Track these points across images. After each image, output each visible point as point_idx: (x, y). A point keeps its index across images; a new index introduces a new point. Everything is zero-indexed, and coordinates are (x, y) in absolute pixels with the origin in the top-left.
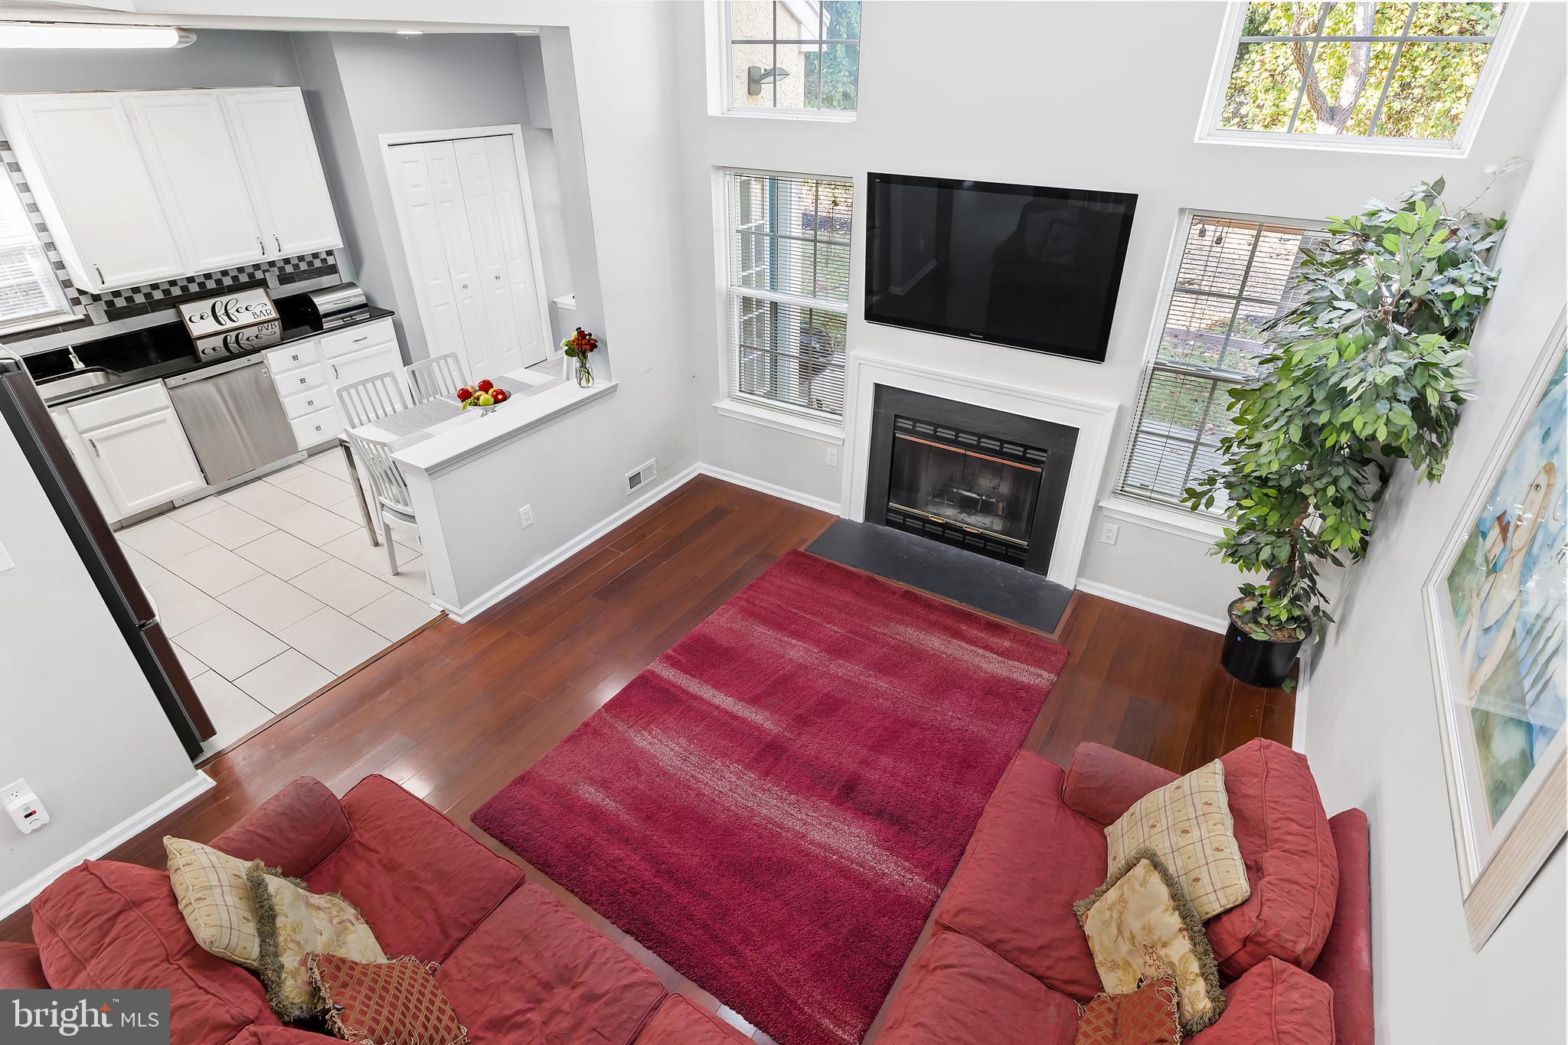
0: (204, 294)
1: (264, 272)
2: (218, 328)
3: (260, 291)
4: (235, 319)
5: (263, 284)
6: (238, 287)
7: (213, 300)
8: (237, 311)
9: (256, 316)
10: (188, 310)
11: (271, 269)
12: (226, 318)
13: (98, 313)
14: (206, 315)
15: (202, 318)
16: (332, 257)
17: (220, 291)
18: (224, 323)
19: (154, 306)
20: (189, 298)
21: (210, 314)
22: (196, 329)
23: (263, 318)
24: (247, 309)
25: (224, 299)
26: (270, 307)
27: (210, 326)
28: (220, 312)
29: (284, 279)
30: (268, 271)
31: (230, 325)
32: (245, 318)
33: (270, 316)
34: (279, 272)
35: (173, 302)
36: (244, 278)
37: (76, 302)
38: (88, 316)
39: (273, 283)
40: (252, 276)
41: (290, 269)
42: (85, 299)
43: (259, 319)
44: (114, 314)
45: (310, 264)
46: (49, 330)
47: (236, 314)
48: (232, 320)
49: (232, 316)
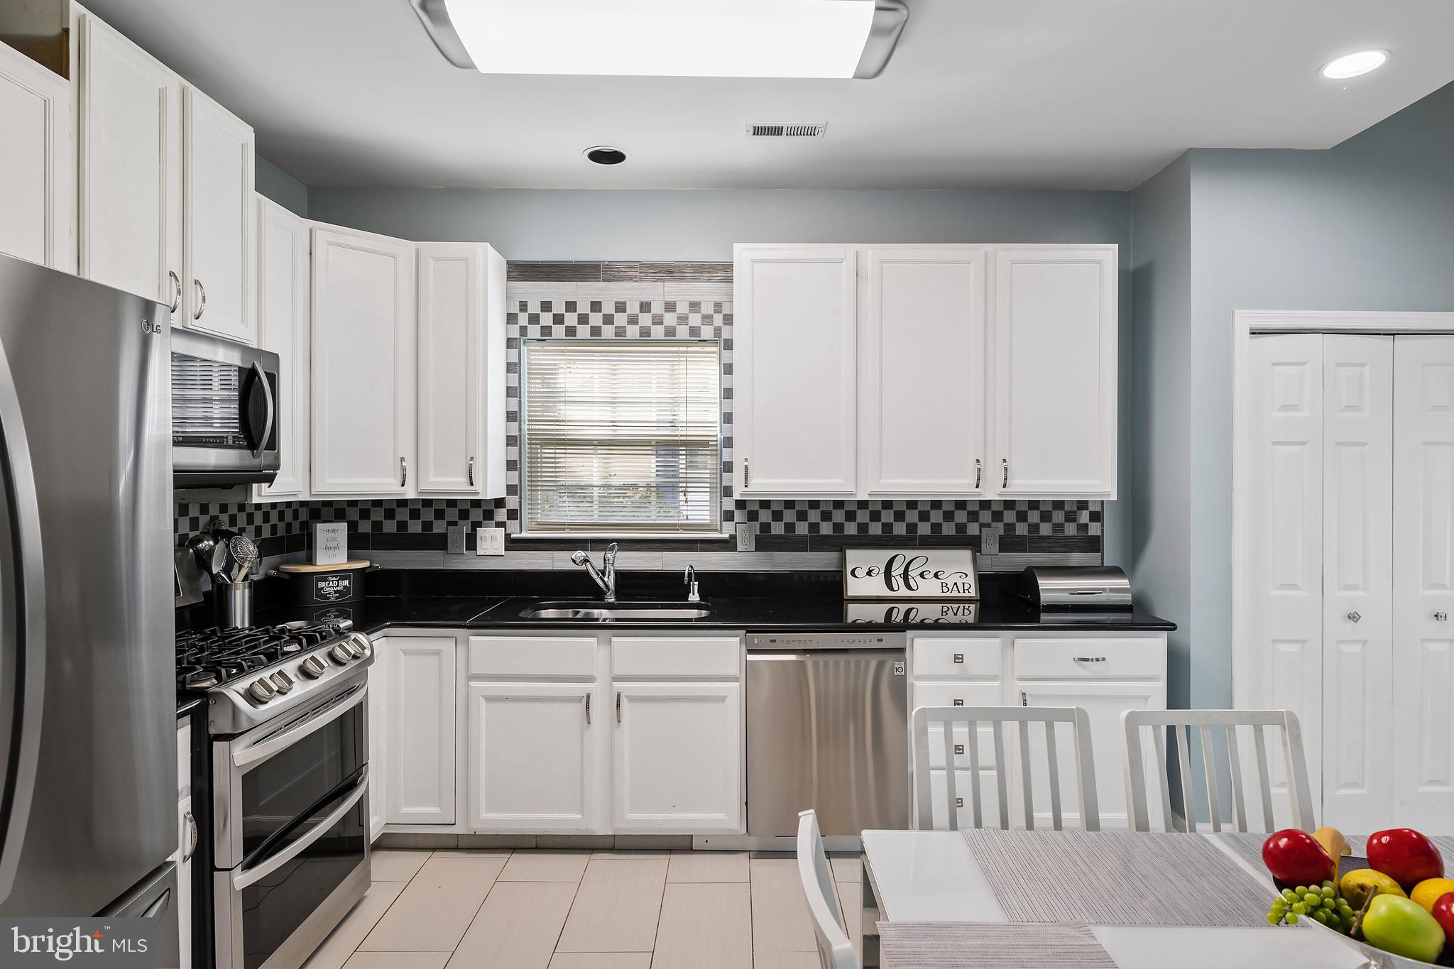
0: (887, 541)
1: (982, 526)
2: (886, 592)
3: (966, 554)
4: (914, 586)
5: (973, 544)
6: (935, 541)
7: (892, 553)
9: (945, 589)
10: (855, 558)
11: (993, 524)
12: (901, 581)
13: (745, 534)
14: (876, 571)
15: (869, 573)
16: (1099, 524)
17: (911, 541)
19: (816, 542)
20: (864, 541)
21: (882, 570)
22: (855, 587)
23: (955, 594)
24: (936, 576)
25: (910, 554)
26: (971, 580)
27: (875, 587)
28: (897, 570)
29: (1009, 543)
30: (988, 526)
31: (903, 592)
32: (928, 588)
33: (967, 594)
34: (1005, 531)
35: (840, 543)
36: (949, 529)
37: (728, 516)
38: (733, 537)
39: (990, 545)
40: (961, 528)
41: (1022, 529)
42: (739, 516)
43: (949, 594)
44: (764, 542)
45: (1058, 528)
46: (685, 546)
47: (919, 579)
48: (909, 587)
49: (911, 581)
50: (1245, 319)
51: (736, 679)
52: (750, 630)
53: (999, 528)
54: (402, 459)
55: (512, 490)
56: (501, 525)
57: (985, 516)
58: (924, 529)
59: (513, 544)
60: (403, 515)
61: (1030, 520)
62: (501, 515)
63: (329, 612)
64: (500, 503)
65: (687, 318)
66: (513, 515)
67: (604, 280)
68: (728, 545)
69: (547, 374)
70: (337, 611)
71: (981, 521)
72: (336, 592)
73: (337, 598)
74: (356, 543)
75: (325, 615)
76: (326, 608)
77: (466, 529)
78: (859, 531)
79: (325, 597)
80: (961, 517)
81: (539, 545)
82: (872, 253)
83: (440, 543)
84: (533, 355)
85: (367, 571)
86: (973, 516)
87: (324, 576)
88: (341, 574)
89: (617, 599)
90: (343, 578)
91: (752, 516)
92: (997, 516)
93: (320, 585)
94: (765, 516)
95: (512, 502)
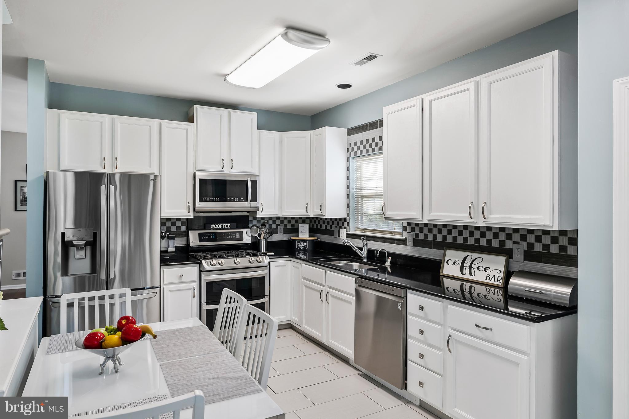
0: (464, 247)
1: (515, 243)
2: (459, 275)
3: (503, 259)
4: (473, 274)
5: (509, 254)
6: (489, 250)
7: (466, 254)
8: (478, 268)
9: (488, 278)
10: (450, 254)
11: (521, 243)
12: (468, 269)
13: (410, 238)
14: (457, 263)
15: (454, 263)
17: (476, 248)
18: (464, 273)
19: (436, 244)
20: (455, 246)
21: (460, 263)
22: (446, 269)
23: (492, 282)
25: (475, 255)
26: (502, 275)
28: (467, 264)
29: (530, 256)
30: (518, 243)
31: (467, 276)
32: (480, 276)
33: (495, 282)
34: (528, 247)
35: (444, 246)
36: (496, 244)
37: (405, 229)
38: (406, 239)
39: (518, 255)
40: (502, 243)
42: (408, 229)
43: (489, 281)
44: (417, 243)
46: (391, 241)
47: (476, 270)
48: (470, 273)
49: (472, 271)
53: (524, 245)
54: (307, 204)
55: (348, 215)
56: (345, 228)
57: (516, 237)
58: (483, 242)
59: (351, 236)
61: (544, 242)
62: (346, 224)
63: (301, 253)
64: (345, 220)
68: (403, 242)
70: (303, 253)
71: (514, 240)
72: (303, 246)
73: (303, 248)
74: (312, 231)
75: (299, 253)
76: (300, 251)
77: (338, 229)
78: (453, 240)
79: (299, 247)
80: (502, 236)
83: (333, 233)
85: (315, 241)
86: (509, 237)
87: (299, 241)
88: (304, 241)
89: (368, 261)
90: (305, 242)
91: (413, 230)
92: (523, 238)
93: (298, 244)
94: (417, 230)
95: (348, 219)
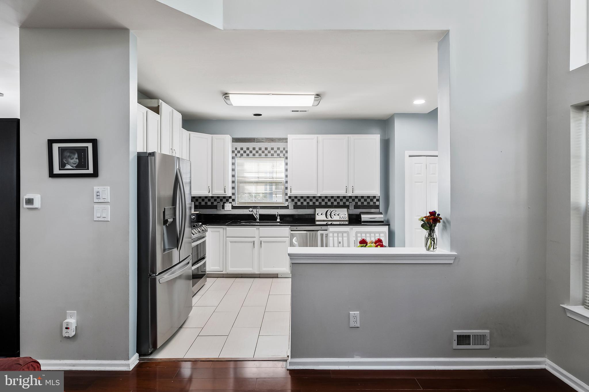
0: (326, 206)
1: (350, 202)
2: (326, 219)
3: (346, 210)
4: (333, 217)
5: (347, 207)
6: (338, 206)
7: (327, 209)
8: (335, 215)
9: (340, 218)
10: (318, 210)
11: (352, 202)
12: (329, 216)
13: (291, 205)
14: (323, 214)
15: (322, 214)
16: (379, 202)
17: (332, 206)
18: (328, 218)
19: (308, 207)
20: (320, 206)
21: (325, 213)
22: (318, 218)
23: (343, 219)
24: (338, 215)
25: (332, 210)
26: (347, 216)
27: (323, 218)
28: (328, 214)
29: (356, 207)
30: (351, 202)
31: (330, 219)
32: (336, 218)
33: (346, 219)
34: (355, 204)
35: (314, 207)
36: (341, 203)
37: (287, 200)
38: (288, 206)
39: (352, 207)
40: (344, 203)
41: (359, 203)
42: (289, 200)
43: (341, 219)
44: (296, 207)
45: (368, 203)
46: (276, 208)
47: (334, 216)
48: (332, 218)
49: (332, 216)
50: (407, 153)
51: (288, 237)
52: (291, 226)
53: (354, 203)
54: (209, 187)
55: (233, 194)
56: (230, 203)
57: (350, 200)
58: (335, 203)
59: (233, 207)
60: (206, 200)
61: (362, 201)
62: (230, 200)
64: (230, 197)
65: (276, 152)
66: (233, 200)
67: (256, 142)
68: (287, 207)
69: (242, 165)
71: (349, 201)
74: (196, 207)
77: (222, 204)
78: (319, 204)
80: (344, 200)
81: (240, 208)
82: (321, 137)
83: (215, 207)
84: (238, 161)
86: (347, 200)
89: (259, 221)
91: (293, 200)
92: (353, 200)
94: (296, 200)
95: (233, 197)
